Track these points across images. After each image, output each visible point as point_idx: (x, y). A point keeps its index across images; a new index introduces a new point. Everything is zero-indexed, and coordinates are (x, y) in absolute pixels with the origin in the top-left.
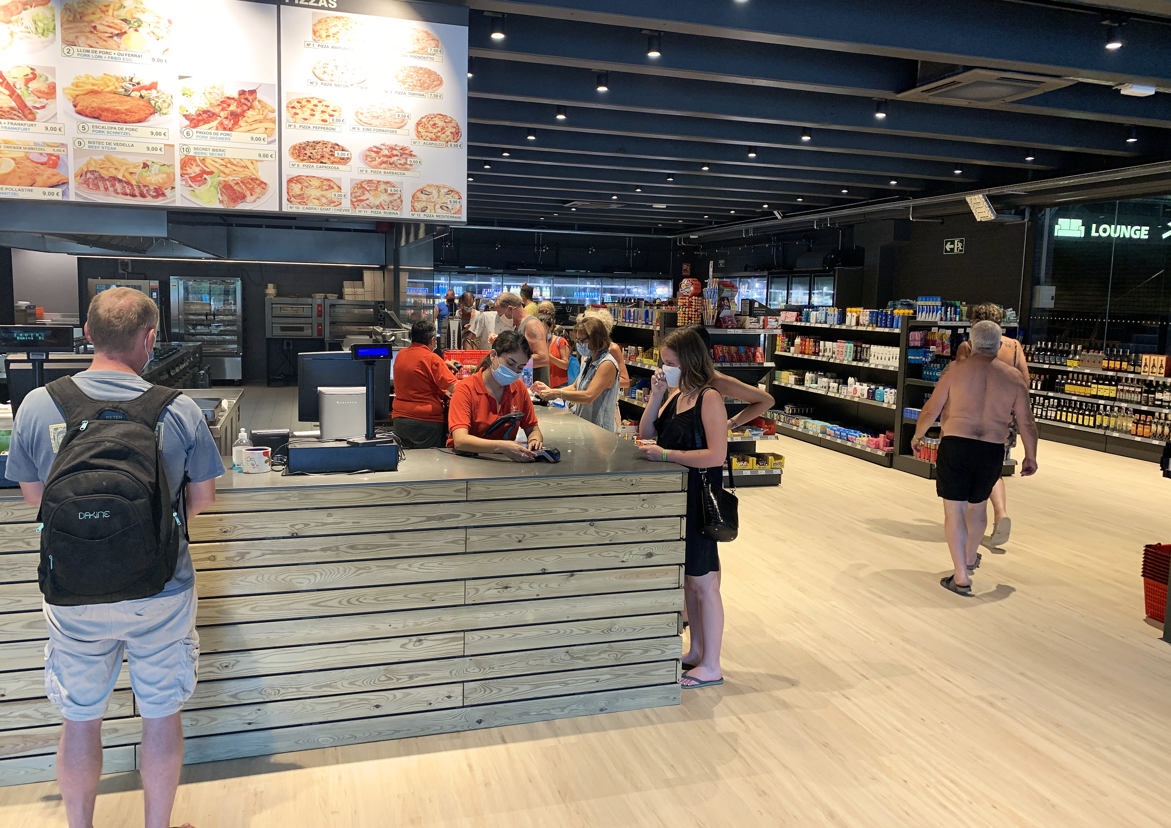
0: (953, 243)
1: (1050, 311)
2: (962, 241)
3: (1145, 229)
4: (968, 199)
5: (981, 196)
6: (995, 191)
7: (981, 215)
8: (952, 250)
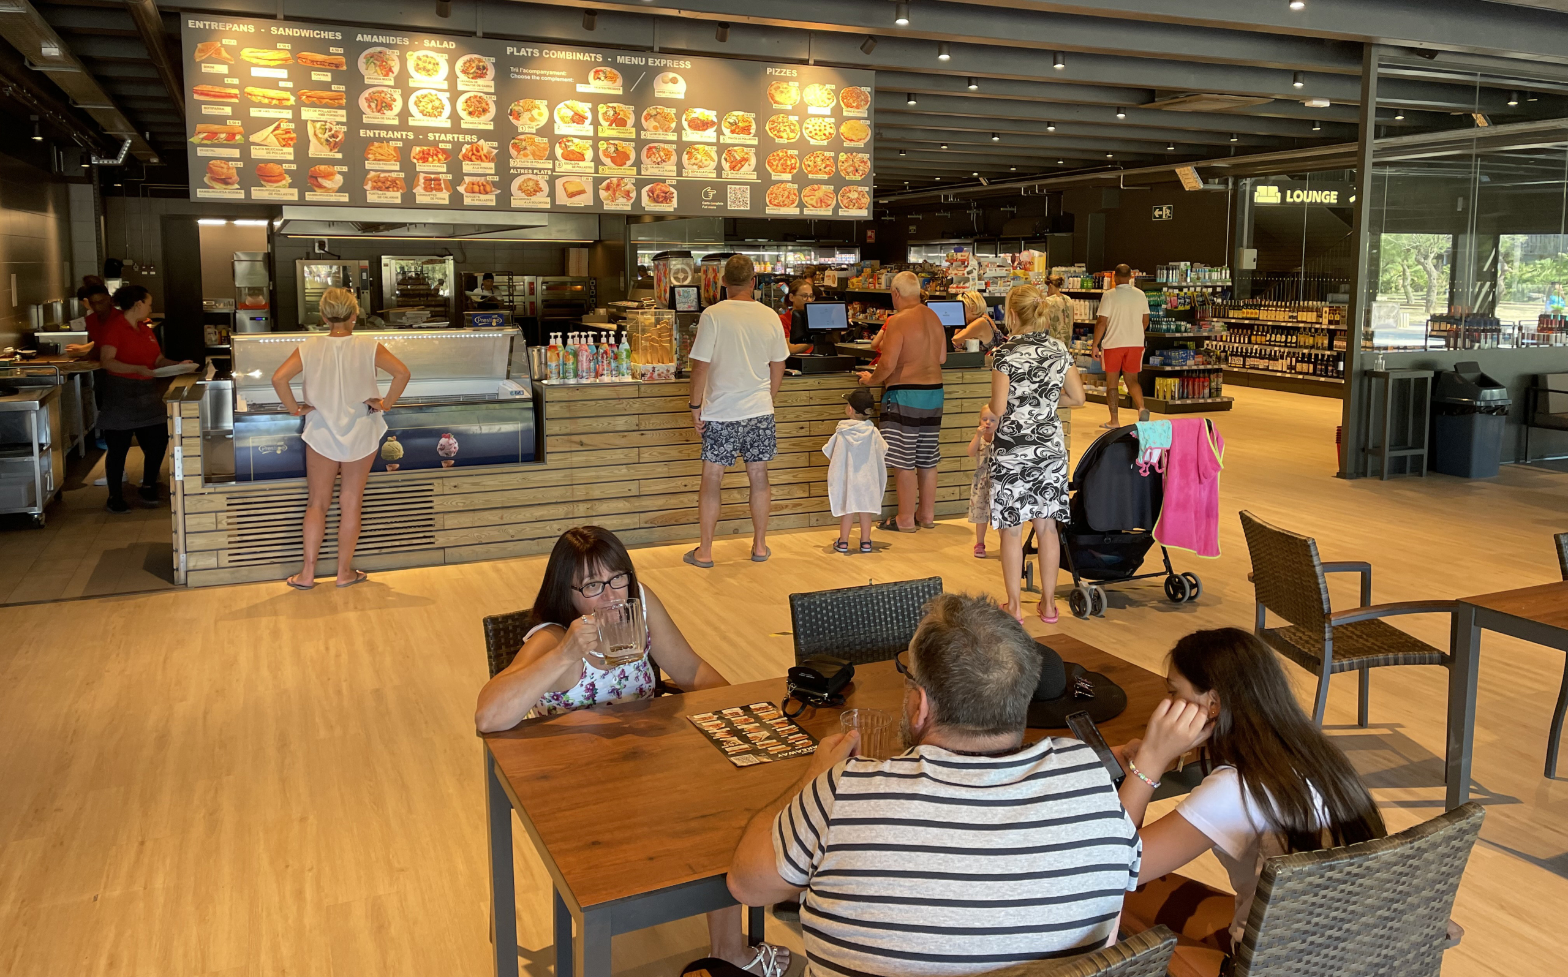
0: (1161, 210)
1: (1253, 271)
2: (1169, 208)
3: (1334, 194)
4: (1177, 171)
5: (1190, 168)
6: (1202, 164)
7: (1189, 185)
8: (1161, 216)
